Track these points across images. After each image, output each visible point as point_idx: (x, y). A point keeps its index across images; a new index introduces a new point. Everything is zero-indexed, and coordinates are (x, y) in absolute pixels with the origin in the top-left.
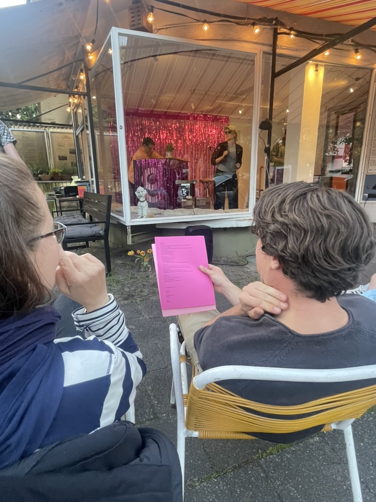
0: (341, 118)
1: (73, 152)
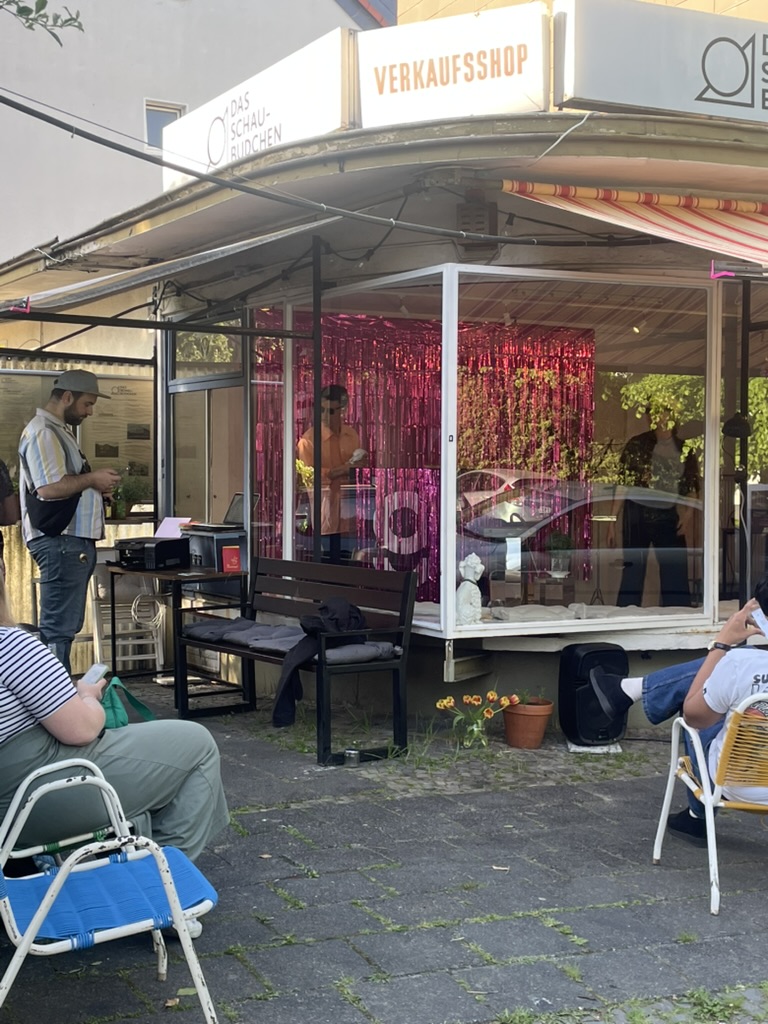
1: (139, 433)
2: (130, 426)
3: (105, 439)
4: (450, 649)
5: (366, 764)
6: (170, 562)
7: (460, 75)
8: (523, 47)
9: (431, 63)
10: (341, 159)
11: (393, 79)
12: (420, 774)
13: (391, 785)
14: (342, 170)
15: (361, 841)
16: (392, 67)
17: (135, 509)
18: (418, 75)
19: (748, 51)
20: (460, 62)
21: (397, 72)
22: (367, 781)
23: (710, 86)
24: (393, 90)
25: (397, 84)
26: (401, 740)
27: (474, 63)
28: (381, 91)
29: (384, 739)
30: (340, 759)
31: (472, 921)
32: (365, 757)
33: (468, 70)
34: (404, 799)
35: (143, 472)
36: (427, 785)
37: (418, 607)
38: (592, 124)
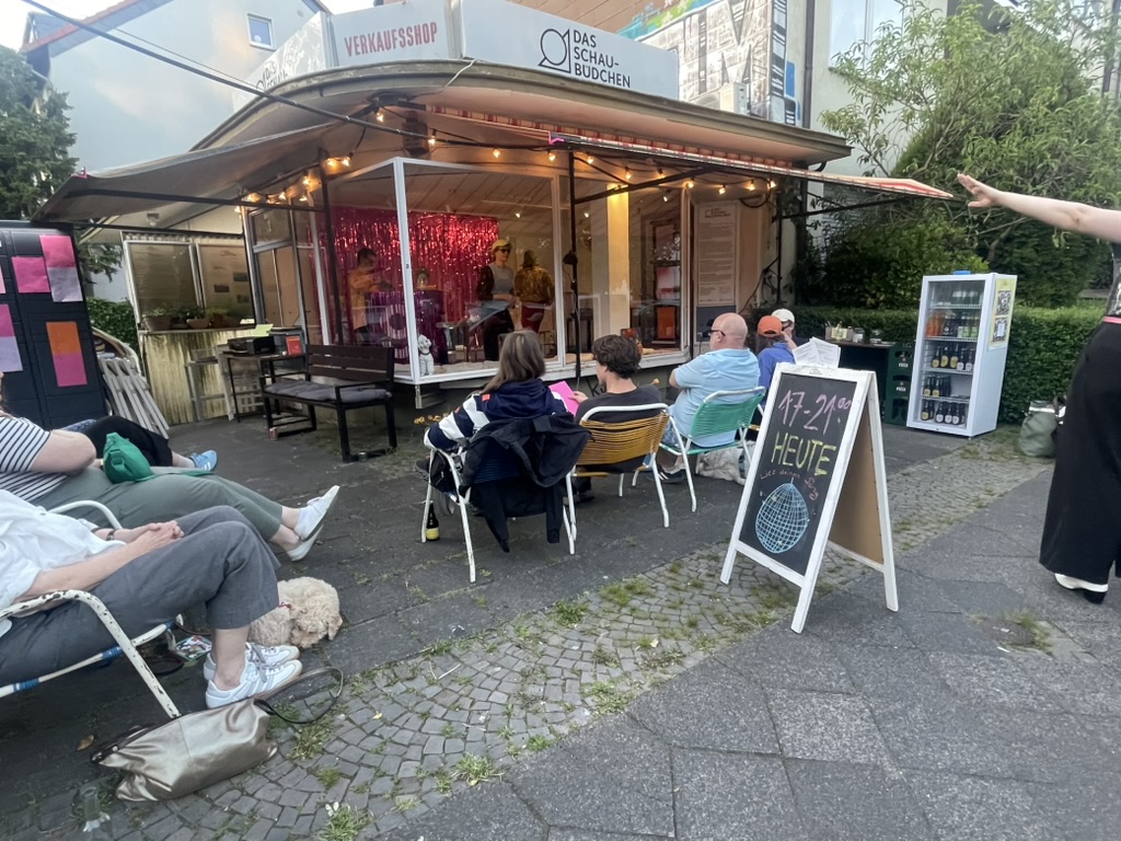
0: (658, 229)
1: (242, 278)
2: (235, 274)
3: (220, 282)
4: (418, 390)
5: (372, 459)
6: (263, 350)
7: (397, 43)
8: (433, 24)
9: (379, 34)
10: (321, 88)
11: (356, 46)
12: (404, 462)
13: (385, 472)
14: (321, 95)
15: (357, 513)
16: (355, 38)
17: (243, 322)
18: (372, 43)
19: (566, 38)
20: (396, 35)
21: (358, 41)
22: (371, 470)
23: (546, 58)
24: (357, 53)
25: (359, 50)
26: (394, 443)
27: (405, 35)
28: (350, 54)
29: (384, 443)
30: (356, 458)
31: (417, 568)
32: (371, 456)
33: (401, 39)
34: (392, 481)
35: (246, 300)
36: (407, 469)
37: (397, 367)
38: (477, 68)
